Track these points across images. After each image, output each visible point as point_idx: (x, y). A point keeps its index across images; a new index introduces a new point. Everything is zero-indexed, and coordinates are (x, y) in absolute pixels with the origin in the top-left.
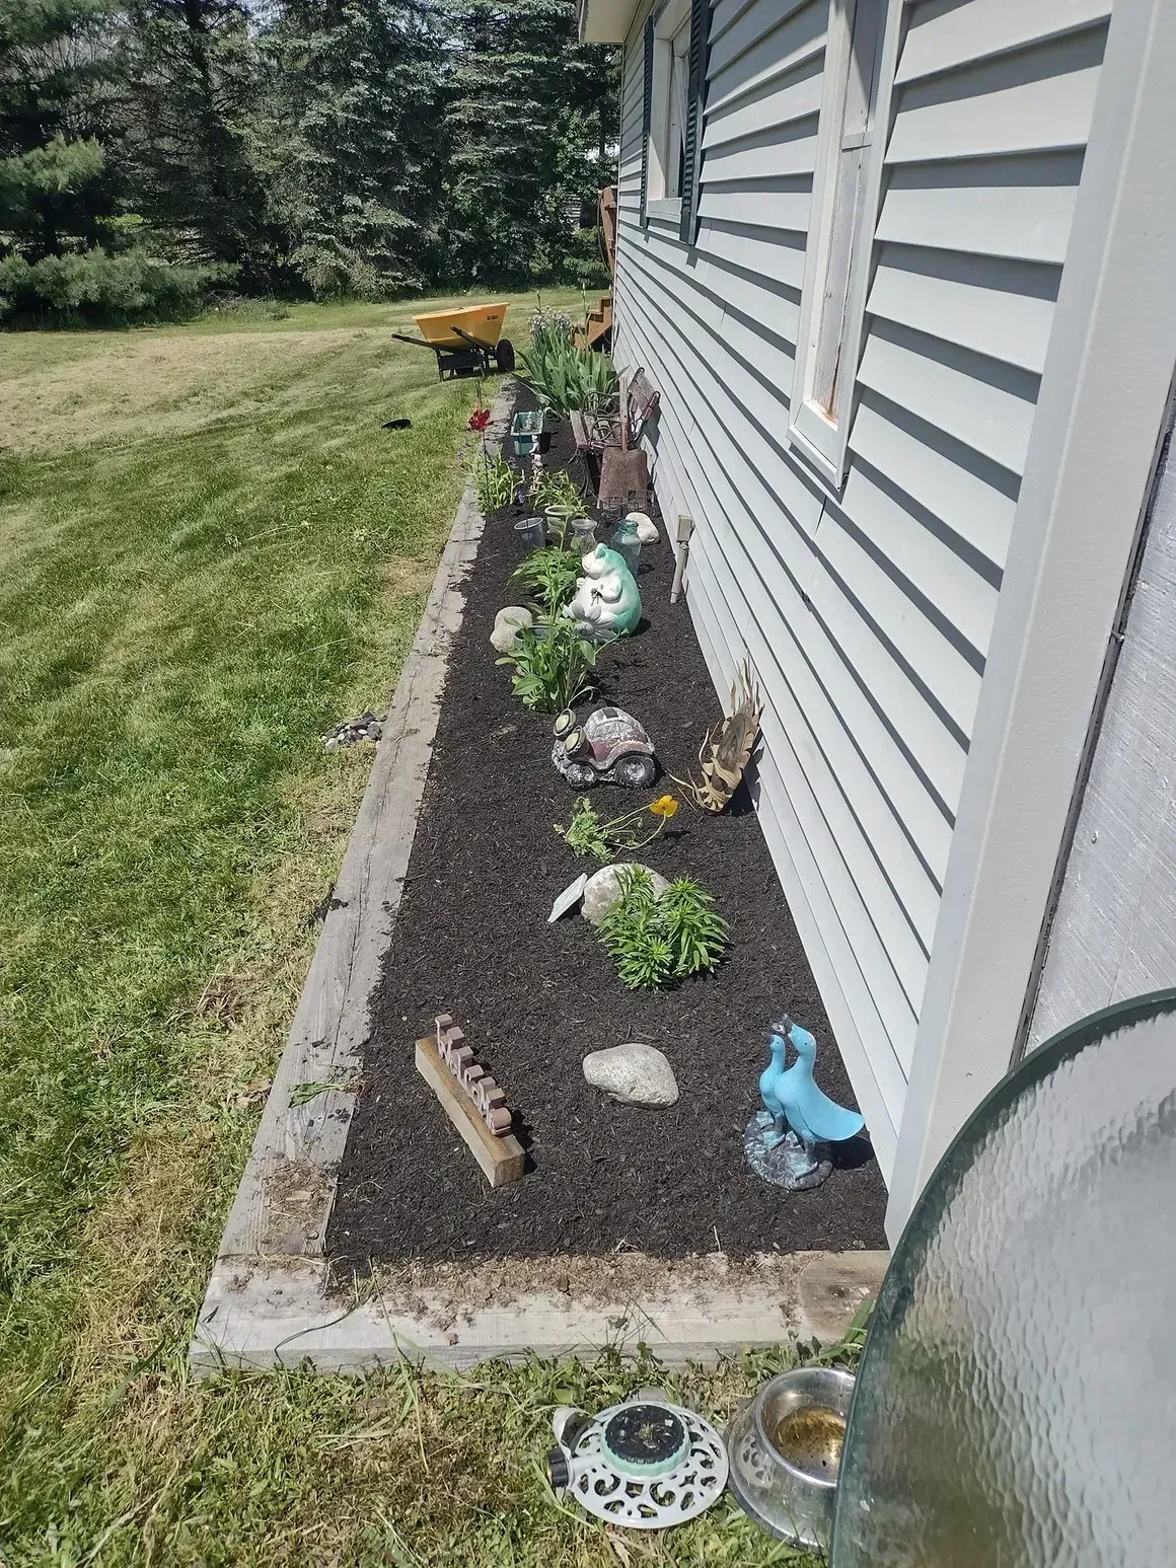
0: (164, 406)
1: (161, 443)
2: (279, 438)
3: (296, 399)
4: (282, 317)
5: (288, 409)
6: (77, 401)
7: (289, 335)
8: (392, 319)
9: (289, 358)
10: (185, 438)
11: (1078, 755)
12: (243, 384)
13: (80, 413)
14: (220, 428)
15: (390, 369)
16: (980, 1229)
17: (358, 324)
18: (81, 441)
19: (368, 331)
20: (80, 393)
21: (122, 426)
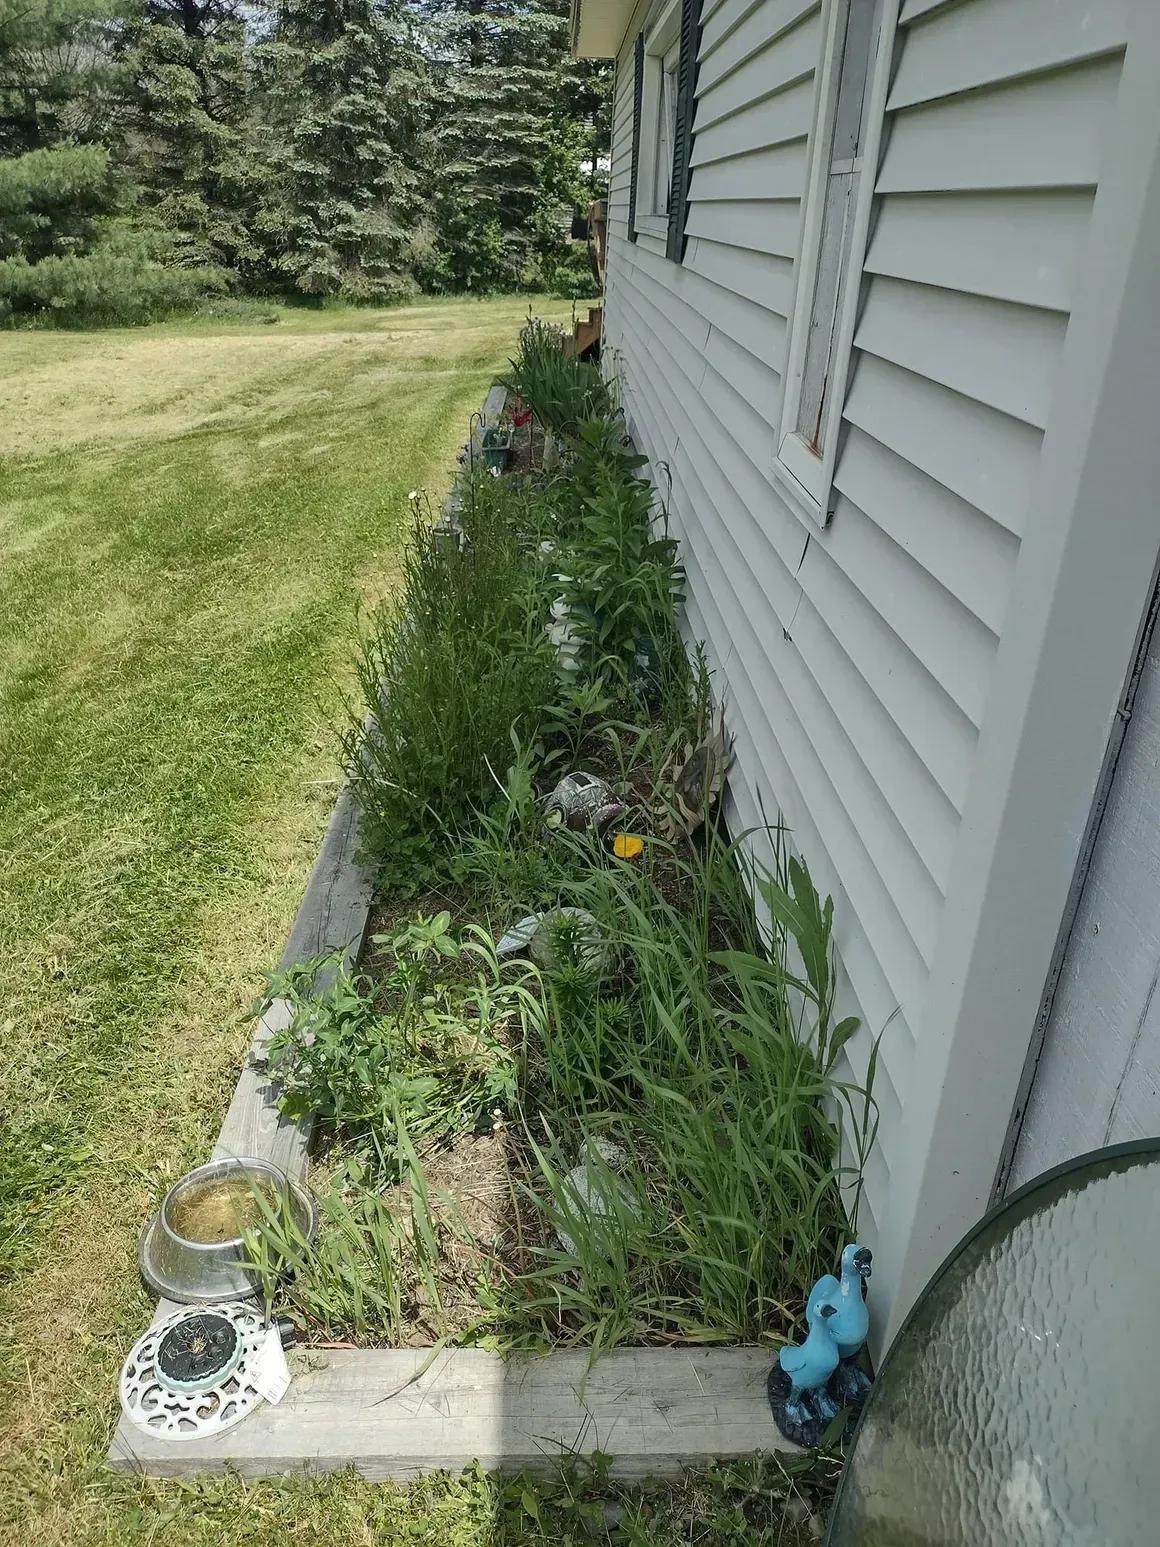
0: (151, 409)
1: (146, 447)
2: (263, 444)
3: (283, 405)
4: (273, 321)
5: (272, 415)
6: (63, 403)
7: (281, 339)
8: (383, 324)
9: (278, 362)
10: (170, 441)
11: (1079, 841)
12: (231, 388)
13: (66, 414)
14: (206, 432)
15: (379, 376)
16: (968, 1377)
17: (350, 329)
18: (64, 444)
19: (360, 336)
20: (67, 393)
21: (107, 428)
